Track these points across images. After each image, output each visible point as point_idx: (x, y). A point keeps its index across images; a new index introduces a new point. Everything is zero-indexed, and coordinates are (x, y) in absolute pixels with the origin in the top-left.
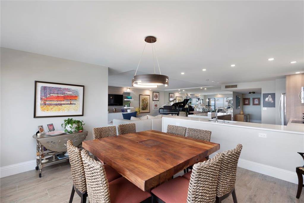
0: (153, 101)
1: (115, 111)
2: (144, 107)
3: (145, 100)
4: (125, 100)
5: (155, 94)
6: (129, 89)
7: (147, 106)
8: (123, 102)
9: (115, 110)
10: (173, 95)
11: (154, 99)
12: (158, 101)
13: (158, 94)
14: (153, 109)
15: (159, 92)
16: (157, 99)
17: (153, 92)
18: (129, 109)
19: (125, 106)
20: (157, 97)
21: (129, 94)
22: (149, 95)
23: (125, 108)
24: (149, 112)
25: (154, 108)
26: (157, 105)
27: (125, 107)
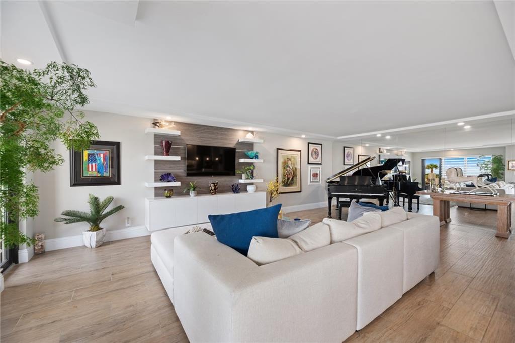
0: (309, 163)
1: (215, 189)
2: (288, 179)
3: (290, 162)
4: (242, 160)
5: (312, 147)
6: (250, 133)
7: (294, 175)
8: (237, 167)
9: (215, 186)
10: (351, 151)
11: (312, 160)
12: (321, 164)
13: (319, 147)
14: (309, 184)
15: (321, 144)
16: (318, 160)
17: (309, 143)
18: (252, 184)
19: (242, 176)
20: (318, 155)
21: (250, 145)
22: (300, 151)
23: (241, 181)
24: (300, 192)
25: (311, 182)
26: (317, 174)
27: (242, 179)
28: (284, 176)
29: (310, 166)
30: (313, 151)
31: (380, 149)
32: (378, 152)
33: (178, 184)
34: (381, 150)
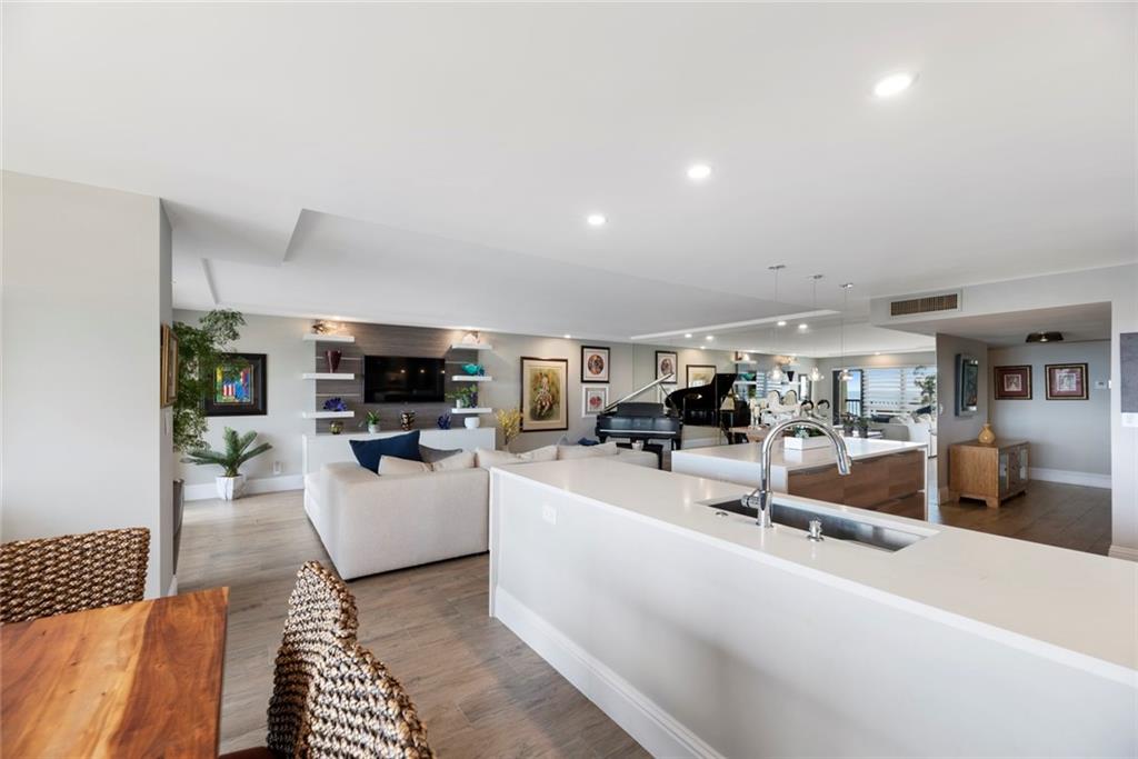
0: (583, 381)
1: (409, 423)
2: (543, 407)
3: (545, 380)
4: (456, 378)
5: (589, 354)
6: (470, 335)
7: (554, 401)
8: (447, 387)
9: (408, 418)
10: (672, 358)
11: (588, 375)
12: (607, 382)
13: (603, 355)
14: (583, 415)
15: (608, 349)
16: (603, 376)
17: (583, 347)
18: (475, 415)
19: (455, 403)
20: (601, 368)
21: (472, 355)
22: (566, 361)
23: (455, 411)
24: (566, 429)
25: (586, 413)
26: (599, 399)
27: (455, 407)
28: (533, 401)
29: (585, 386)
30: (591, 359)
31: (737, 353)
32: (733, 359)
33: (351, 414)
34: (739, 355)
